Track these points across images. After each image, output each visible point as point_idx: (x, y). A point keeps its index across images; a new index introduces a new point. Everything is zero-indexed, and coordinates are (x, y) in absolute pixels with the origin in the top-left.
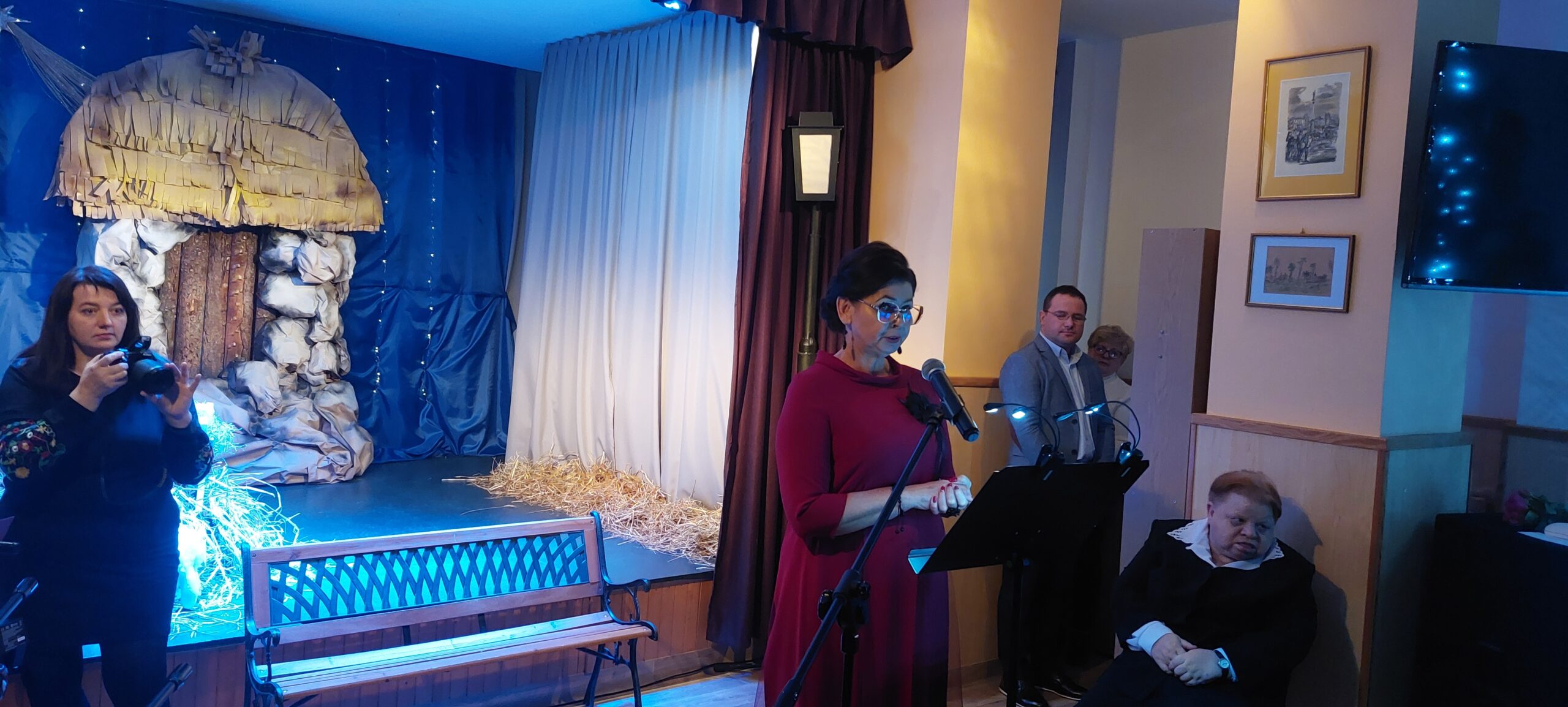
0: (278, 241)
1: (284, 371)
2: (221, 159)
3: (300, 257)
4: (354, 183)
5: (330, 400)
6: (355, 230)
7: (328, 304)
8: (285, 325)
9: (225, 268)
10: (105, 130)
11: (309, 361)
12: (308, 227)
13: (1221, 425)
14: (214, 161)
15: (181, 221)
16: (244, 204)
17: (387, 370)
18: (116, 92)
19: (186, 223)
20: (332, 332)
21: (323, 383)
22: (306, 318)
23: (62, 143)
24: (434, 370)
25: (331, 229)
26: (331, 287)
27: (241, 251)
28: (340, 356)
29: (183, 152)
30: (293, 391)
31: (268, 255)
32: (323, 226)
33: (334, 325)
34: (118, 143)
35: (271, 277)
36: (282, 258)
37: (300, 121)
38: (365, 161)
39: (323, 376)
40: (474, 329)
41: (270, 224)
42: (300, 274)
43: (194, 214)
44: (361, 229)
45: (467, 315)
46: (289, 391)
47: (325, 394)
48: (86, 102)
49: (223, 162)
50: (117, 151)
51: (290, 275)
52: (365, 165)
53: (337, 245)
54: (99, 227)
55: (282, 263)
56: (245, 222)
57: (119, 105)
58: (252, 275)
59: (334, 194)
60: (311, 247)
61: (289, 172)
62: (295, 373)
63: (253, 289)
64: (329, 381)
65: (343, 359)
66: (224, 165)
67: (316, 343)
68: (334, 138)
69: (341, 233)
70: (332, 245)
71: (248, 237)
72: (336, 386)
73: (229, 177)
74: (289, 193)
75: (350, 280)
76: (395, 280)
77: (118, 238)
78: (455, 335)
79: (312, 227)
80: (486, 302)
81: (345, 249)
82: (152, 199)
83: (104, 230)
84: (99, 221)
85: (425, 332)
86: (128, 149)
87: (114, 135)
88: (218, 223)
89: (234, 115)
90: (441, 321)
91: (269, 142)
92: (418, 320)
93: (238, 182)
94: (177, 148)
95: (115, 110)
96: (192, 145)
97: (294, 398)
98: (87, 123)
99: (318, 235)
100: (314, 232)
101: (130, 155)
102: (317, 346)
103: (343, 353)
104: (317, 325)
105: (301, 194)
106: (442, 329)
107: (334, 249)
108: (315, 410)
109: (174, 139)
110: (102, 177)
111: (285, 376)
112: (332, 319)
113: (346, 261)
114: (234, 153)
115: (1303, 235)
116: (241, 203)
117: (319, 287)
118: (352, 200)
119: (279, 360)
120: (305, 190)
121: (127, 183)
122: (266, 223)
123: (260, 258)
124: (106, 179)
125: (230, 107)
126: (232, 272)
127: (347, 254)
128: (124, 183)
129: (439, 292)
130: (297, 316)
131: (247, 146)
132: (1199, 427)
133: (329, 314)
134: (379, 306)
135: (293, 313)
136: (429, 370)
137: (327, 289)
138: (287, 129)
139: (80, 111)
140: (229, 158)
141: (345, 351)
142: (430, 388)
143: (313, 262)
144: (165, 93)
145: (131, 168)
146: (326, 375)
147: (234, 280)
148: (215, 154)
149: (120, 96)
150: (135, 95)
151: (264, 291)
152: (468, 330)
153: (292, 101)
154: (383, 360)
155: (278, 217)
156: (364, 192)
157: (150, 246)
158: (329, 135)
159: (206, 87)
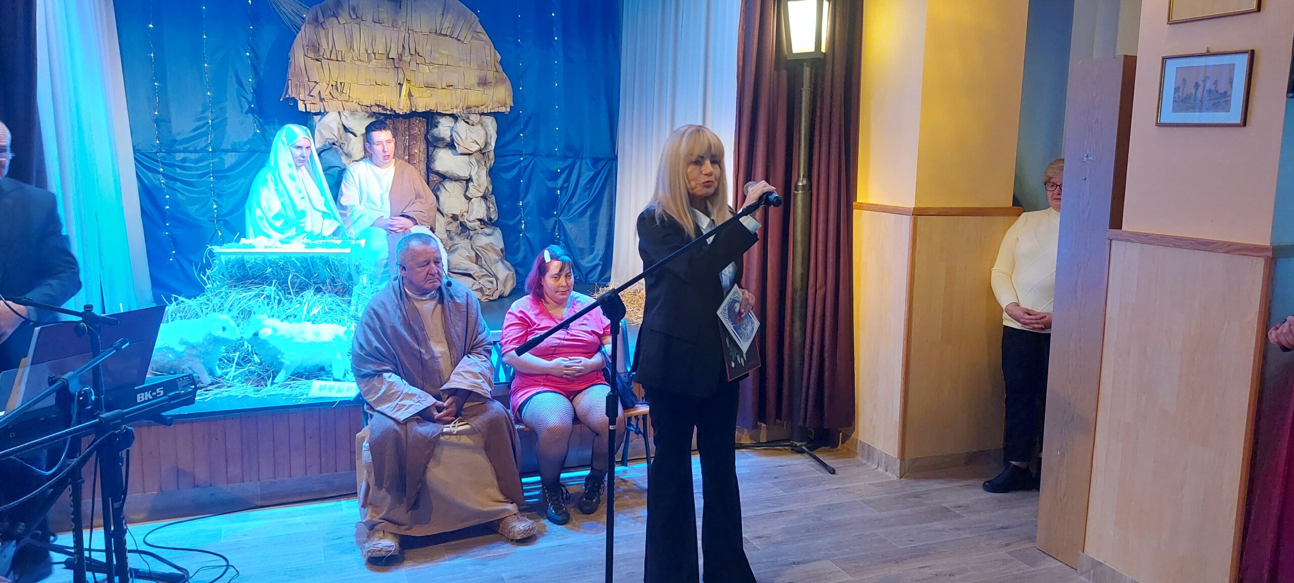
0: (438, 122)
1: (450, 220)
2: (396, 63)
3: (454, 134)
4: (490, 75)
5: (482, 240)
6: (492, 111)
7: (478, 168)
8: (448, 185)
9: (406, 144)
10: (316, 47)
11: (468, 212)
12: (459, 110)
13: (1132, 239)
14: (391, 65)
15: (370, 111)
16: (412, 96)
17: (529, 218)
18: (321, 19)
19: (374, 113)
20: (482, 190)
21: (477, 228)
22: (464, 180)
23: (289, 59)
24: (564, 218)
25: (475, 111)
26: (480, 156)
27: (416, 131)
28: (489, 208)
29: (369, 61)
30: (457, 234)
31: (433, 134)
32: (469, 110)
33: (483, 184)
34: (325, 56)
35: (436, 150)
36: (442, 135)
37: (450, 30)
38: (499, 57)
39: (478, 223)
40: (592, 186)
41: (431, 110)
42: (456, 147)
43: (379, 106)
44: (496, 110)
45: (587, 175)
46: (454, 234)
47: (479, 236)
48: (303, 28)
49: (397, 66)
50: (324, 62)
51: (450, 149)
52: (499, 61)
53: (481, 124)
54: (317, 118)
55: (443, 139)
56: (414, 110)
57: (324, 29)
58: (424, 149)
59: (476, 84)
60: (461, 125)
61: (443, 70)
62: (459, 221)
63: (426, 159)
64: (483, 226)
65: (492, 210)
66: (398, 68)
67: (472, 199)
68: (475, 41)
69: (482, 114)
70: (477, 124)
71: (420, 121)
72: (487, 231)
73: (401, 76)
74: (444, 86)
75: (494, 150)
76: (530, 150)
77: (329, 126)
78: (578, 191)
79: (461, 110)
80: (601, 164)
81: (487, 126)
82: (349, 96)
83: (319, 121)
84: (316, 114)
85: (555, 189)
86: (333, 60)
87: (322, 51)
88: (395, 111)
89: (403, 29)
90: (567, 180)
91: (429, 47)
92: (550, 180)
93: (407, 80)
94: (364, 57)
95: (322, 32)
96: (374, 54)
97: (457, 239)
98: (304, 42)
99: (465, 117)
100: (463, 115)
101: (333, 64)
102: (472, 200)
103: (491, 205)
104: (471, 184)
105: (452, 86)
106: (568, 187)
107: (479, 127)
108: (472, 248)
109: (362, 51)
110: (315, 82)
111: (451, 223)
112: (482, 181)
113: (489, 137)
114: (404, 58)
115: (1208, 54)
116: (410, 95)
117: (471, 156)
118: (489, 89)
119: (445, 211)
120: (455, 83)
121: (332, 85)
122: (428, 110)
123: (429, 136)
124: (317, 83)
125: (400, 23)
126: (411, 147)
127: (489, 131)
128: (330, 85)
129: (566, 158)
130: (457, 179)
131: (413, 52)
132: (1113, 242)
133: (479, 177)
134: (520, 169)
135: (454, 177)
136: (560, 218)
137: (477, 158)
138: (442, 37)
139: (300, 34)
140: (401, 63)
141: (493, 204)
142: (562, 233)
143: (464, 138)
144: (354, 17)
145: (335, 75)
146: (479, 222)
147: (413, 153)
148: (392, 60)
149: (324, 22)
150: (335, 19)
151: (432, 160)
152: (588, 186)
153: (443, 15)
154: (526, 211)
155: (436, 104)
156: (498, 82)
157: (351, 131)
158: (472, 38)
159: (383, 10)
